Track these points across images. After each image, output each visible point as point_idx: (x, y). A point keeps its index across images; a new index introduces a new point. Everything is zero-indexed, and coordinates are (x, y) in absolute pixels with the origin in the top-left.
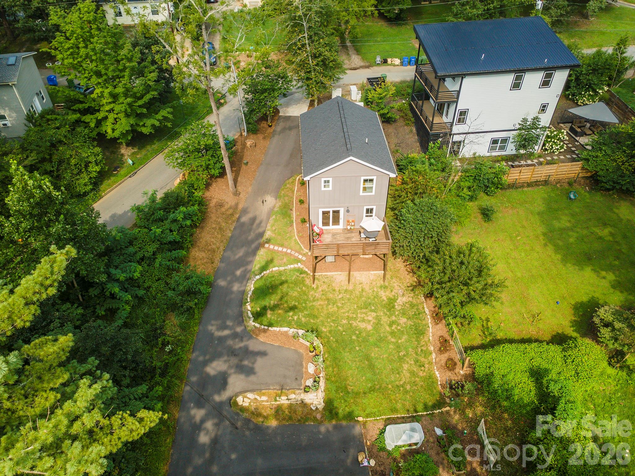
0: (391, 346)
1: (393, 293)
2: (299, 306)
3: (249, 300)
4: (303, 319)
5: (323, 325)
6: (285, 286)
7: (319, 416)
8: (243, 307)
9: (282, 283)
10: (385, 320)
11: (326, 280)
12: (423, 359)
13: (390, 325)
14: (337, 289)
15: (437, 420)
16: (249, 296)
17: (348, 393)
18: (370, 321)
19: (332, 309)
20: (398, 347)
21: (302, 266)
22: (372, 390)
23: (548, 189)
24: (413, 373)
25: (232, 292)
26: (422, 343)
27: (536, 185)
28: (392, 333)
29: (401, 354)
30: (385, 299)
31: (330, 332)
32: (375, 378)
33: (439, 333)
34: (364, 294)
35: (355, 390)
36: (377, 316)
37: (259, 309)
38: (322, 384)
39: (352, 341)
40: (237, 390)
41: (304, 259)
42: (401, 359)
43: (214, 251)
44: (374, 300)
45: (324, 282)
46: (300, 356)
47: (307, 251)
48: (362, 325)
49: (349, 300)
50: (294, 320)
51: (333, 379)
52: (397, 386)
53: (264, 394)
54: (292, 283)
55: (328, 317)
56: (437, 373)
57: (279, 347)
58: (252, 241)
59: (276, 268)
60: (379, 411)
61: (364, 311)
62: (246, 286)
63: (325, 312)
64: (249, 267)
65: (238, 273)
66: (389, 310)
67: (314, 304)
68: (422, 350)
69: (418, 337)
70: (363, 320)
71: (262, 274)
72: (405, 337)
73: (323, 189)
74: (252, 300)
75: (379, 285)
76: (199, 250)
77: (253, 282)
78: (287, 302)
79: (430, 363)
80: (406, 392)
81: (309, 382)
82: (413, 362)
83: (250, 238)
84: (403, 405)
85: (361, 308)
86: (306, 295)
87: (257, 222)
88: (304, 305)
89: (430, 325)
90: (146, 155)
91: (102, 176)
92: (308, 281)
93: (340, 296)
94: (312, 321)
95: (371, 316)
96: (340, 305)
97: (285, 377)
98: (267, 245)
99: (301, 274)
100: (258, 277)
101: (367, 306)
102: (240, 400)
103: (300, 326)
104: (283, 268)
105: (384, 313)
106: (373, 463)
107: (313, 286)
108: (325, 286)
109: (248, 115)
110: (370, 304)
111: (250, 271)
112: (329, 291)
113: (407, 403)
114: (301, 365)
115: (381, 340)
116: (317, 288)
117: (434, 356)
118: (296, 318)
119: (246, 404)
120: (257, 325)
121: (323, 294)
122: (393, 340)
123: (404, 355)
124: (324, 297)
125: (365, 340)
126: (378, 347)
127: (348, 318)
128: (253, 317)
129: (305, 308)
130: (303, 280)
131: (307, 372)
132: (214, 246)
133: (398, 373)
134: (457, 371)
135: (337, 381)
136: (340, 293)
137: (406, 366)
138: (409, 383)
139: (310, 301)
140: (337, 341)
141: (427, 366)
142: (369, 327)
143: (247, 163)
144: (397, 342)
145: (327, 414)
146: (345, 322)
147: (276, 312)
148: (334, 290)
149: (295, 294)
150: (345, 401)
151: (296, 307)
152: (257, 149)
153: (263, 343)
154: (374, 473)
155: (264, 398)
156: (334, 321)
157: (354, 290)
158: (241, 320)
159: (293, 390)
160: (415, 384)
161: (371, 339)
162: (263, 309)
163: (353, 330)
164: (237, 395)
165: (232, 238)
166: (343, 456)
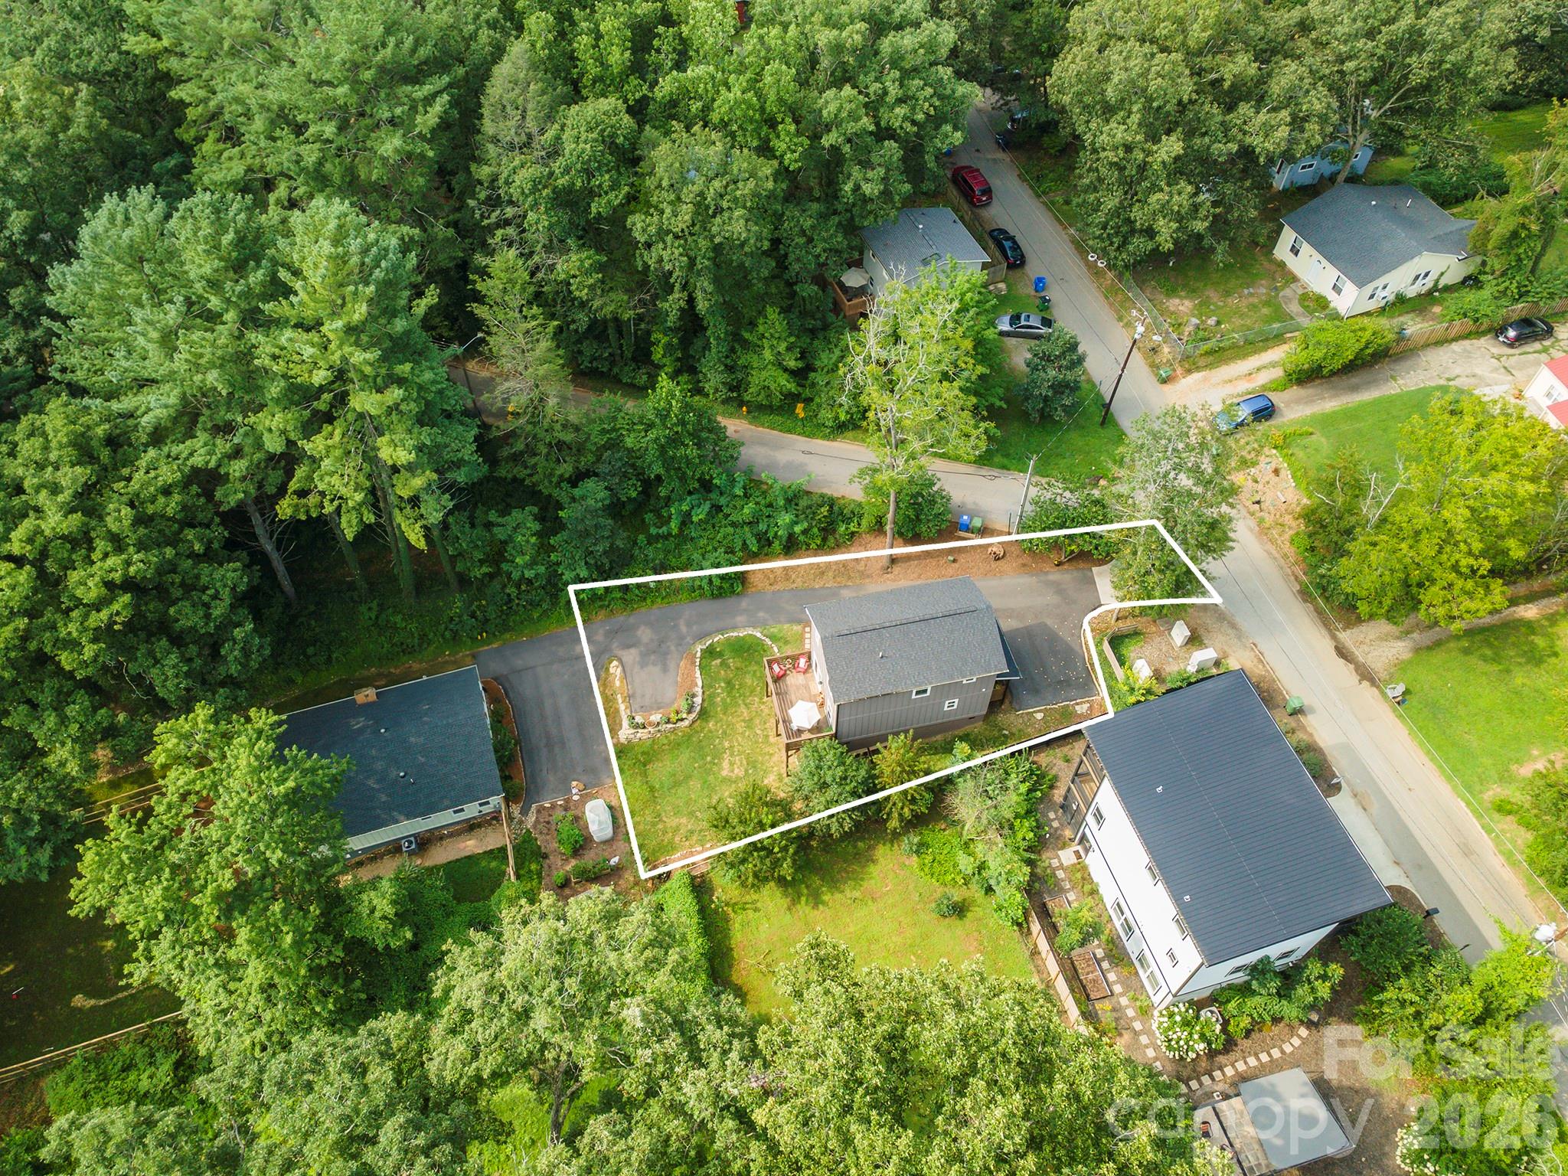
3: (726, 636)
4: (719, 699)
5: (717, 722)
8: (715, 633)
12: (694, 838)
15: (626, 858)
16: (733, 634)
17: (645, 766)
18: (733, 771)
19: (740, 727)
22: (652, 789)
24: (677, 829)
25: (733, 617)
29: (698, 814)
31: (710, 731)
32: (666, 789)
35: (649, 772)
37: (718, 650)
38: (642, 734)
39: (703, 757)
40: (624, 659)
42: (691, 814)
43: (787, 580)
45: (771, 708)
46: (670, 705)
48: (725, 764)
51: (654, 746)
52: (660, 815)
53: (622, 682)
56: (679, 854)
57: (676, 682)
59: (777, 650)
62: (745, 626)
65: (762, 615)
67: (742, 705)
70: (732, 764)
74: (727, 639)
78: (736, 676)
79: (692, 847)
80: (654, 825)
81: (639, 719)
82: (689, 827)
84: (639, 823)
85: (746, 759)
86: (751, 692)
88: (738, 695)
94: (717, 709)
95: (739, 772)
96: (747, 734)
97: (642, 696)
101: (753, 763)
102: (615, 663)
103: (708, 698)
106: (575, 798)
107: (765, 698)
108: (768, 711)
110: (756, 766)
112: (763, 717)
115: (713, 790)
117: (701, 849)
118: (718, 691)
119: (612, 670)
120: (699, 655)
121: (758, 712)
123: (697, 817)
124: (753, 715)
125: (708, 772)
126: (702, 786)
127: (731, 747)
128: (708, 647)
129: (734, 698)
131: (650, 715)
132: (794, 576)
133: (674, 814)
135: (654, 751)
136: (763, 730)
137: (684, 820)
138: (665, 827)
140: (700, 741)
141: (687, 843)
142: (725, 773)
143: (954, 561)
146: (727, 744)
147: (721, 668)
149: (749, 681)
150: (635, 764)
151: (733, 688)
152: (994, 564)
153: (678, 665)
154: (567, 801)
155: (617, 683)
156: (724, 733)
157: (771, 745)
158: (701, 637)
159: (630, 707)
160: (665, 832)
161: (711, 778)
162: (720, 654)
163: (718, 755)
164: (620, 660)
165: (813, 589)
166: (579, 770)
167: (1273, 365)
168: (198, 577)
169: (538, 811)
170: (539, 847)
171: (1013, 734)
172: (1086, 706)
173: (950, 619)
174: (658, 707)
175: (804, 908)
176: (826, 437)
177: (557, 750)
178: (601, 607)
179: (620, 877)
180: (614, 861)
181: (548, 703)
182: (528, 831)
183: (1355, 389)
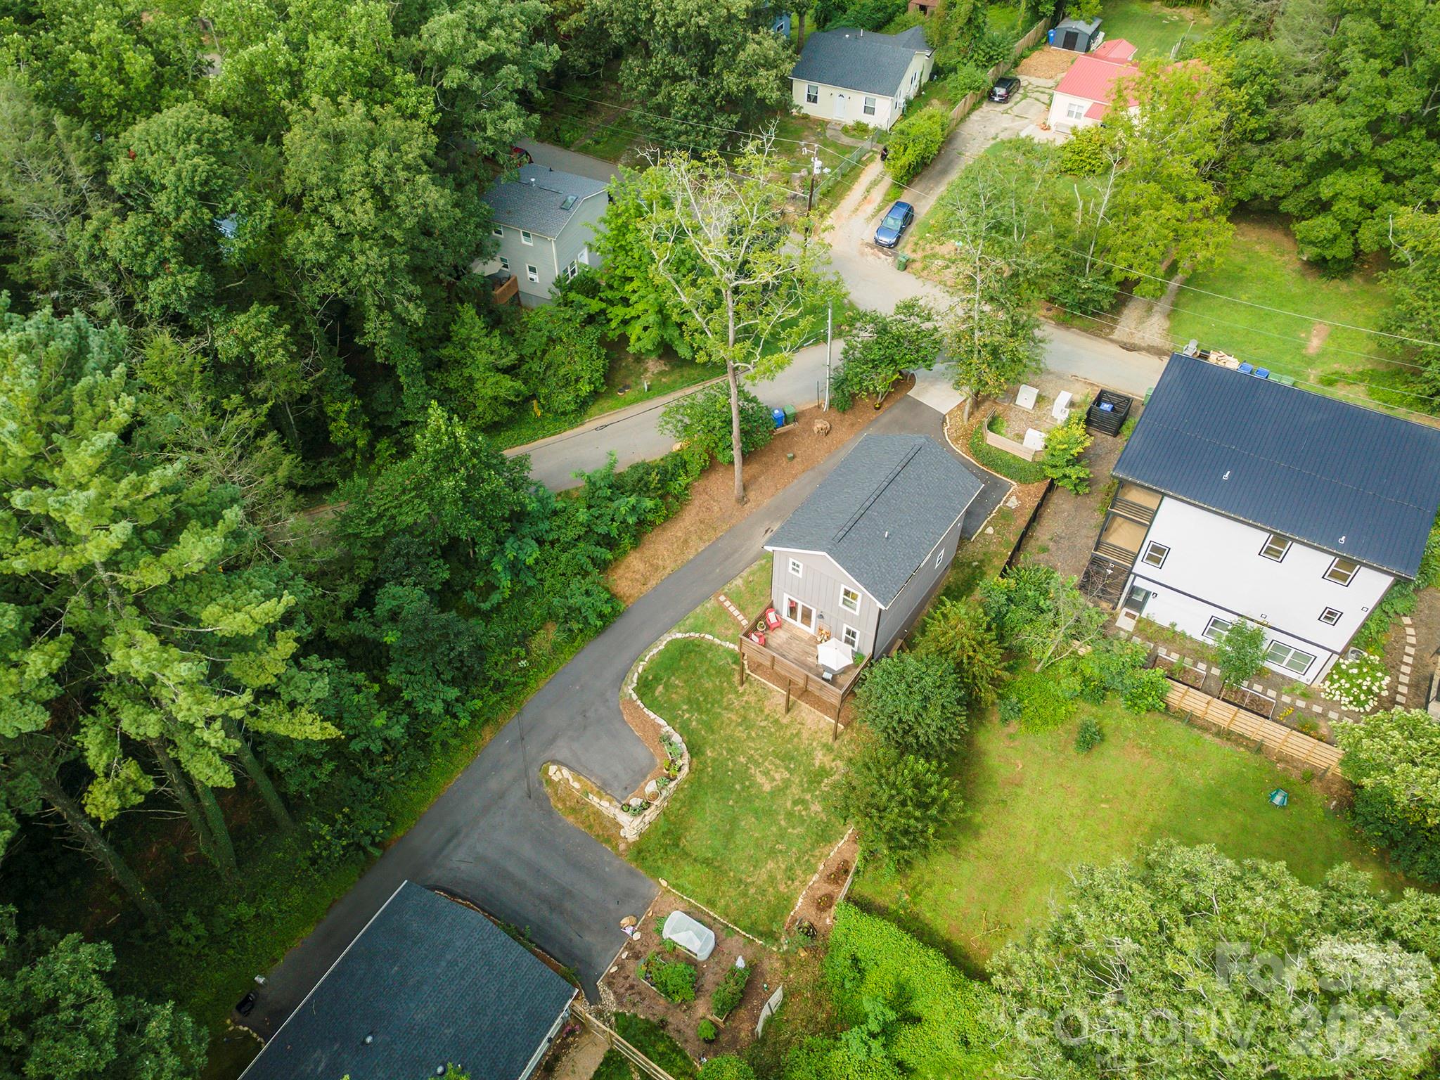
0: (774, 829)
1: (833, 765)
2: (703, 704)
3: (647, 659)
4: (694, 723)
5: (712, 746)
6: (705, 667)
7: (622, 847)
8: (634, 664)
9: (703, 661)
10: (795, 791)
11: (761, 691)
12: (799, 872)
13: (795, 803)
14: (766, 711)
15: (749, 952)
16: (652, 653)
17: (678, 846)
18: (774, 780)
19: (740, 733)
20: (782, 835)
22: (707, 862)
23: (1255, 761)
24: (772, 879)
25: (637, 638)
26: (817, 853)
27: (1236, 741)
28: (789, 815)
29: (779, 847)
30: (817, 764)
31: (714, 760)
32: (722, 851)
33: (847, 856)
34: (796, 740)
35: (688, 848)
36: (789, 779)
37: (651, 677)
38: (650, 815)
39: (731, 789)
40: (559, 757)
42: (772, 853)
43: (657, 569)
44: (802, 756)
45: (756, 692)
46: (652, 764)
48: (760, 779)
49: (771, 734)
50: (682, 717)
51: (672, 818)
52: (741, 880)
53: (579, 781)
55: (727, 741)
56: (800, 900)
57: (638, 738)
58: (710, 583)
59: (710, 637)
60: (693, 891)
61: (778, 762)
62: (657, 638)
63: (728, 731)
65: (662, 615)
66: (810, 782)
67: (723, 712)
68: (808, 861)
69: (817, 841)
70: (766, 773)
71: (687, 635)
72: (800, 830)
73: (791, 571)
74: (650, 661)
75: (824, 740)
76: (641, 559)
77: (669, 639)
79: (804, 883)
80: (745, 895)
81: (635, 802)
82: (783, 867)
83: (712, 574)
84: (727, 905)
85: (777, 757)
86: (721, 693)
87: (736, 558)
88: (709, 706)
89: (846, 838)
90: (675, 382)
91: (595, 395)
92: (737, 679)
93: (763, 724)
94: (703, 733)
95: (780, 775)
96: (753, 734)
97: (616, 776)
98: (722, 598)
99: (734, 663)
100: (679, 635)
101: (787, 758)
102: (553, 769)
103: (684, 730)
104: (719, 642)
105: (801, 781)
106: (637, 936)
107: (739, 688)
108: (754, 698)
109: (839, 384)
110: (793, 758)
111: (677, 621)
112: (754, 708)
113: (733, 907)
114: (644, 777)
115: (769, 813)
116: (742, 694)
117: (816, 877)
118: (687, 716)
119: (555, 779)
120: (635, 697)
121: (744, 707)
122: (783, 823)
123: (781, 851)
124: (743, 712)
125: (749, 800)
126: (757, 818)
127: (750, 759)
128: (637, 682)
129: (708, 711)
130: (732, 673)
131: (643, 789)
132: (660, 563)
133: (755, 867)
134: (824, 915)
135: (674, 824)
136: (766, 719)
137: (771, 865)
138: (758, 887)
139: (720, 706)
140: (713, 777)
141: (797, 883)
142: (767, 788)
143: (794, 457)
144: (786, 829)
145: (635, 851)
146: (743, 760)
148: (762, 711)
149: (709, 685)
150: (666, 852)
151: (698, 704)
152: (828, 440)
153: (625, 722)
154: (630, 947)
155: (577, 785)
156: (730, 750)
157: (787, 727)
158: (622, 678)
159: (612, 798)
160: (763, 892)
161: (757, 804)
162: (657, 679)
163: (744, 775)
164: (554, 762)
165: (690, 561)
166: (612, 906)
167: (875, 183)
168: (27, 993)
169: (610, 985)
170: (647, 1021)
171: (982, 561)
172: (1013, 498)
173: (909, 468)
174: (642, 776)
175: (970, 846)
176: (572, 425)
177: (568, 905)
178: (483, 724)
179: (762, 974)
180: (740, 963)
181: (512, 867)
182: (616, 1015)
183: (944, 172)
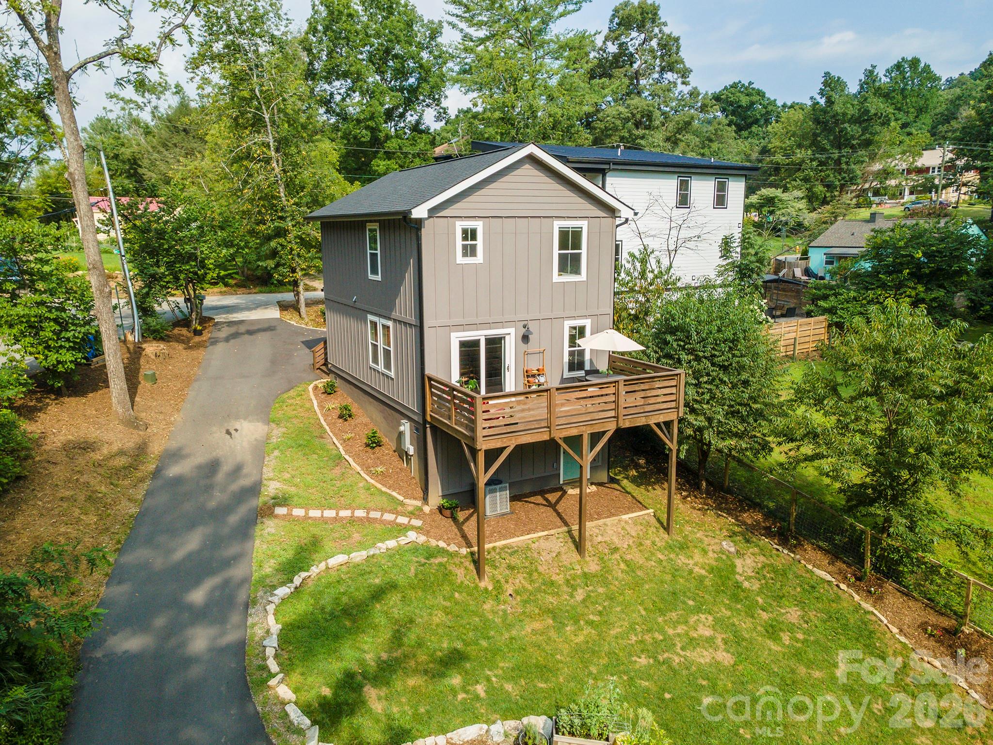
1: (712, 555)
2: (472, 650)
3: (273, 666)
4: (509, 687)
6: (394, 598)
8: (258, 699)
9: (378, 594)
10: (746, 625)
11: (515, 561)
14: (559, 579)
16: (270, 652)
18: (711, 639)
19: (580, 634)
21: (422, 539)
25: (188, 661)
30: (703, 573)
33: (912, 619)
34: (640, 573)
36: (719, 620)
37: (327, 692)
41: (417, 523)
44: (676, 581)
45: (511, 568)
47: (419, 503)
48: (700, 657)
49: (610, 598)
50: (477, 698)
54: (412, 587)
55: (586, 661)
58: (225, 510)
62: (243, 625)
64: (237, 572)
65: (198, 596)
66: (735, 598)
67: (514, 633)
71: (297, 581)
73: (460, 259)
74: (286, 668)
75: (661, 544)
77: (271, 608)
78: (420, 644)
83: (212, 504)
87: (226, 468)
88: (484, 643)
89: (869, 607)
92: (463, 574)
93: (580, 595)
94: (542, 685)
98: (280, 511)
99: (429, 557)
100: (283, 591)
104: (364, 554)
105: (729, 608)
107: (482, 585)
108: (520, 577)
111: (246, 580)
112: (539, 590)
116: (498, 588)
118: (480, 689)
121: (525, 602)
128: (314, 722)
129: (495, 652)
130: (446, 574)
136: (574, 588)
142: (724, 657)
143: (155, 378)
146: (643, 661)
147: (398, 685)
148: (552, 584)
149: (439, 617)
